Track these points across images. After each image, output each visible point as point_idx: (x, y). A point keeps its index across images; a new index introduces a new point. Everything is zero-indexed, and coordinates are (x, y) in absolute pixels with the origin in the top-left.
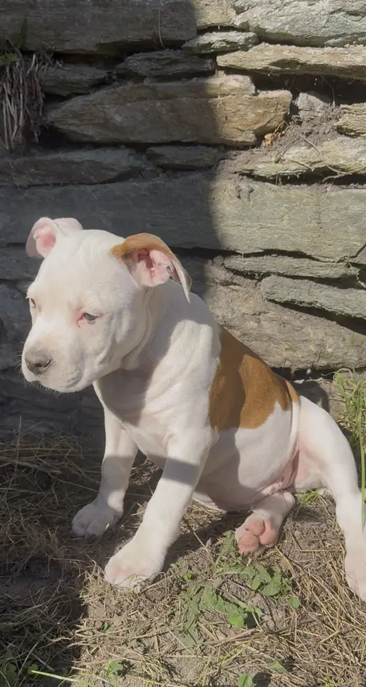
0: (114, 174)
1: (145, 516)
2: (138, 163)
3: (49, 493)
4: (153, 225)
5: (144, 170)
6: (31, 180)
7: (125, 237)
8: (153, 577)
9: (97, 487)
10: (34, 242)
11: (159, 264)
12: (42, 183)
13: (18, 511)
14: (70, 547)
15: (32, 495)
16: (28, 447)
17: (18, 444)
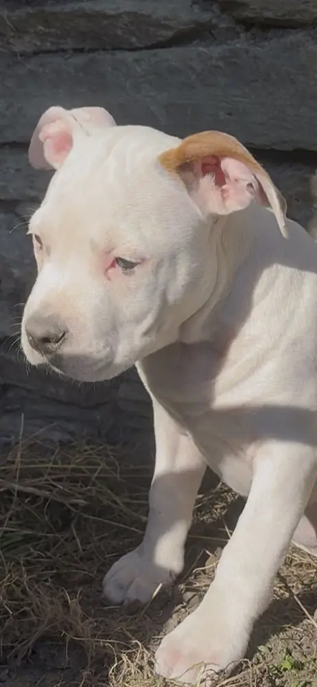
0: (169, 34)
1: (218, 571)
2: (206, 17)
3: (67, 535)
4: (230, 114)
5: (215, 27)
6: (38, 43)
7: (182, 137)
8: (231, 666)
9: (143, 526)
10: (41, 145)
11: (236, 180)
12: (54, 48)
13: (18, 563)
14: (100, 619)
15: (40, 539)
16: (34, 463)
17: (18, 459)
